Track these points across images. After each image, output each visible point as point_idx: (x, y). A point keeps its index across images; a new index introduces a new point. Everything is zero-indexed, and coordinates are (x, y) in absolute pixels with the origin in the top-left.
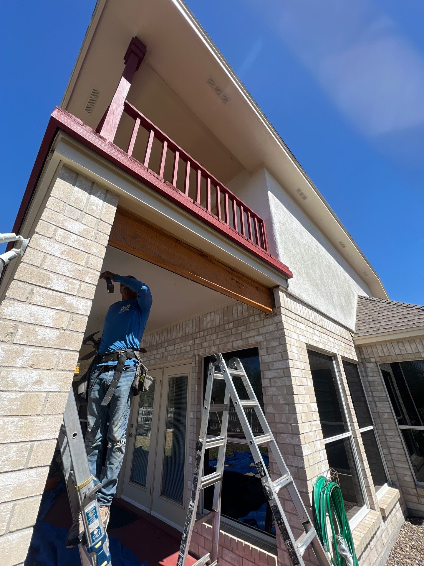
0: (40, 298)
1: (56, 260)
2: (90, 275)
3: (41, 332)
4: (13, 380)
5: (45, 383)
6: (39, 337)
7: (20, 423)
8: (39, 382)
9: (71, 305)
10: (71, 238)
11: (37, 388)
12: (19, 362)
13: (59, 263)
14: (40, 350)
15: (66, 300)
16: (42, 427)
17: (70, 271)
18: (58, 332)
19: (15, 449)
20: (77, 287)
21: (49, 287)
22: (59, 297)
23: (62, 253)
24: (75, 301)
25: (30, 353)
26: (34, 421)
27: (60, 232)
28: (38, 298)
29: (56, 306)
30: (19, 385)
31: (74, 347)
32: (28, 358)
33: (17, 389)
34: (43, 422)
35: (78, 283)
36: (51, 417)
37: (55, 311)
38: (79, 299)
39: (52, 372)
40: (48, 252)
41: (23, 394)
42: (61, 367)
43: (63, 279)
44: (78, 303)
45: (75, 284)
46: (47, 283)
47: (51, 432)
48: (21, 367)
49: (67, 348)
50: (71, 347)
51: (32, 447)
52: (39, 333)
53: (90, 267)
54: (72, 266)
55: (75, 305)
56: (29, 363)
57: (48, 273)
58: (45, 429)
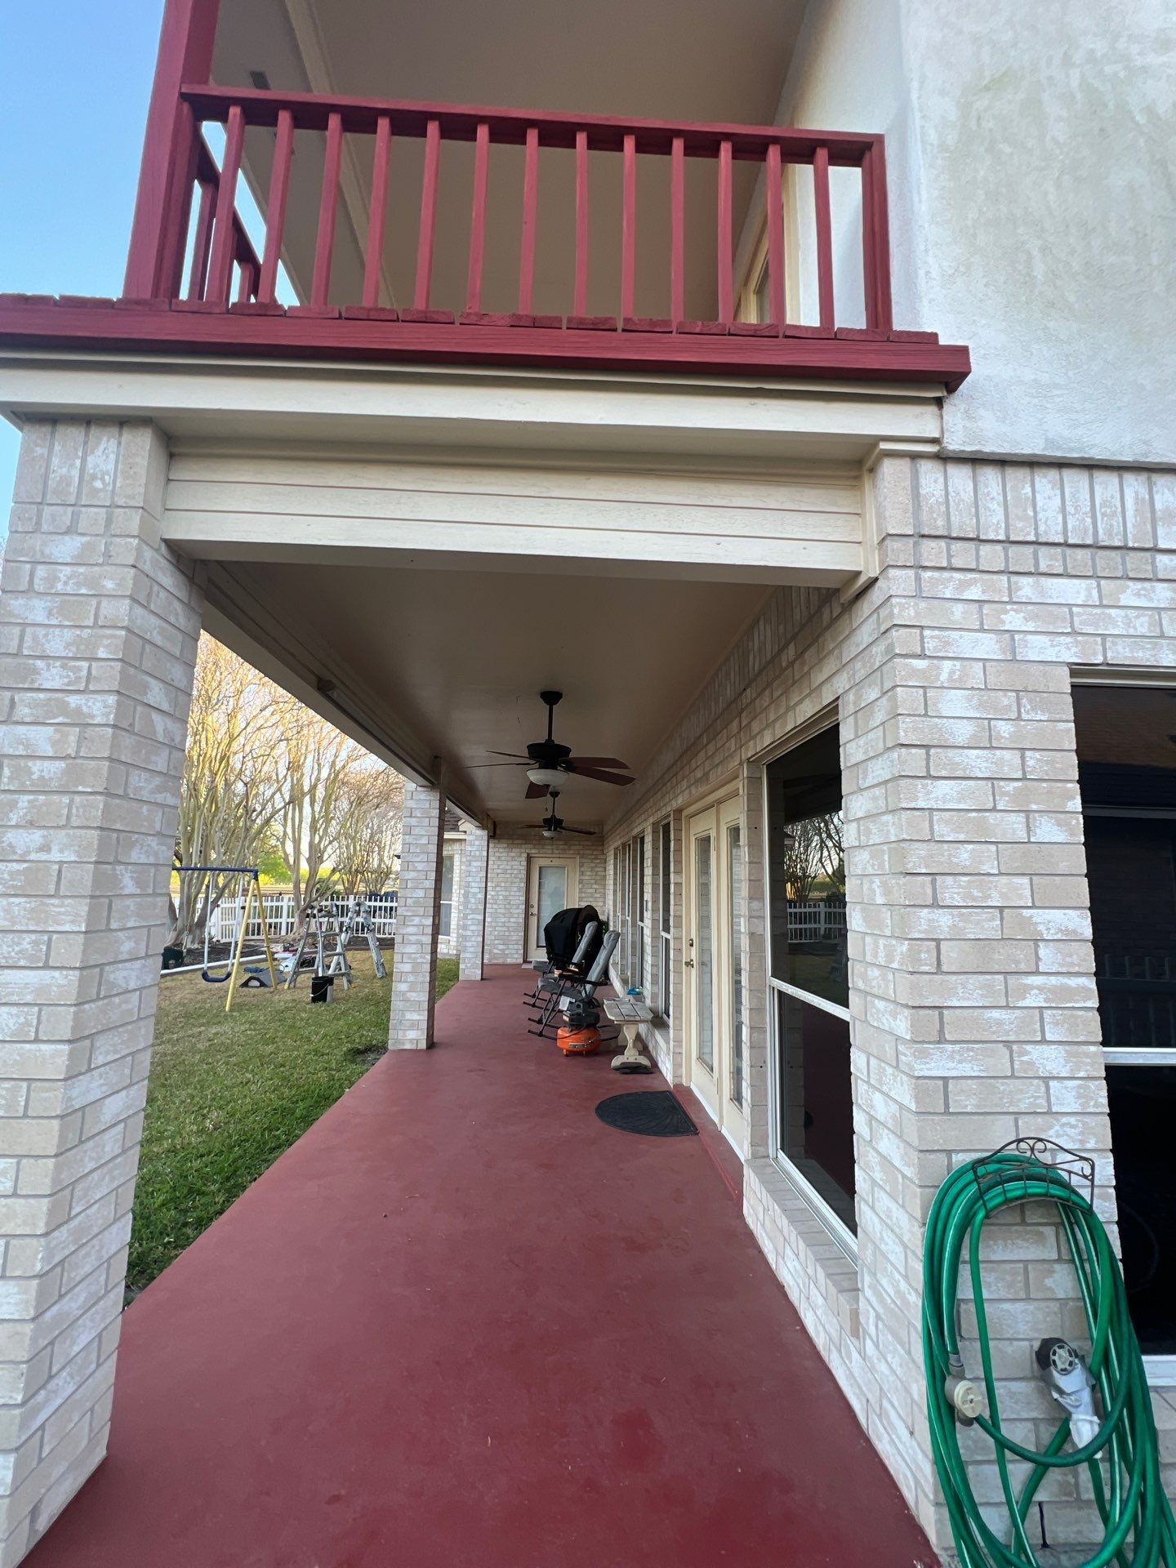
0: (27, 710)
1: (41, 632)
2: (106, 642)
3: (36, 767)
4: (10, 845)
5: (55, 848)
6: (35, 777)
7: (28, 905)
8: (45, 848)
9: (78, 710)
10: (61, 575)
11: (43, 856)
12: (14, 818)
13: (46, 635)
14: (40, 797)
15: (68, 704)
16: (60, 913)
17: (67, 646)
18: (62, 764)
19: (28, 940)
20: (84, 673)
21: (36, 685)
22: (56, 700)
23: (50, 614)
24: (83, 701)
25: (26, 804)
26: (47, 905)
27: (41, 571)
28: (23, 712)
29: (54, 718)
30: (19, 852)
31: (93, 786)
32: (25, 811)
33: (15, 858)
34: (61, 906)
35: (85, 664)
36: (70, 901)
37: (52, 729)
38: (91, 696)
39: (64, 832)
40: (26, 621)
41: (25, 865)
42: (75, 822)
43: (58, 664)
44: (90, 704)
45: (79, 669)
46: (33, 681)
47: (72, 922)
48: (17, 826)
49: (80, 789)
50: (87, 786)
51: (50, 940)
52: (35, 769)
53: (103, 624)
54: (69, 635)
55: (85, 709)
56: (28, 818)
57: (31, 662)
58: (64, 917)
